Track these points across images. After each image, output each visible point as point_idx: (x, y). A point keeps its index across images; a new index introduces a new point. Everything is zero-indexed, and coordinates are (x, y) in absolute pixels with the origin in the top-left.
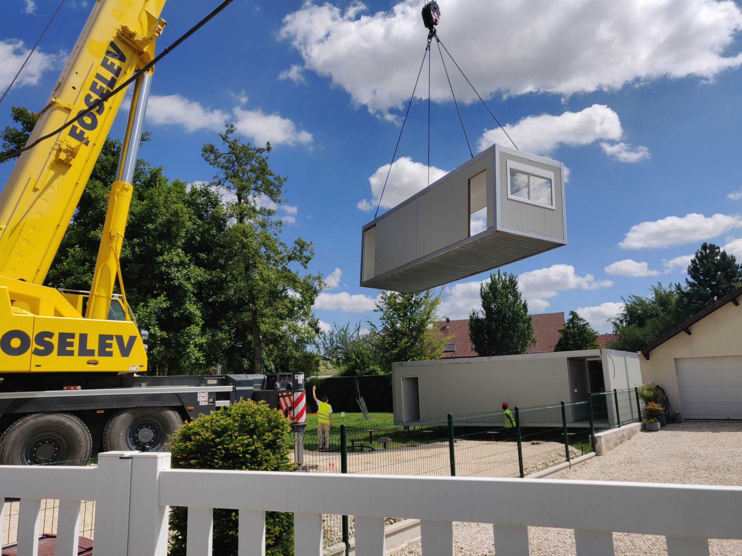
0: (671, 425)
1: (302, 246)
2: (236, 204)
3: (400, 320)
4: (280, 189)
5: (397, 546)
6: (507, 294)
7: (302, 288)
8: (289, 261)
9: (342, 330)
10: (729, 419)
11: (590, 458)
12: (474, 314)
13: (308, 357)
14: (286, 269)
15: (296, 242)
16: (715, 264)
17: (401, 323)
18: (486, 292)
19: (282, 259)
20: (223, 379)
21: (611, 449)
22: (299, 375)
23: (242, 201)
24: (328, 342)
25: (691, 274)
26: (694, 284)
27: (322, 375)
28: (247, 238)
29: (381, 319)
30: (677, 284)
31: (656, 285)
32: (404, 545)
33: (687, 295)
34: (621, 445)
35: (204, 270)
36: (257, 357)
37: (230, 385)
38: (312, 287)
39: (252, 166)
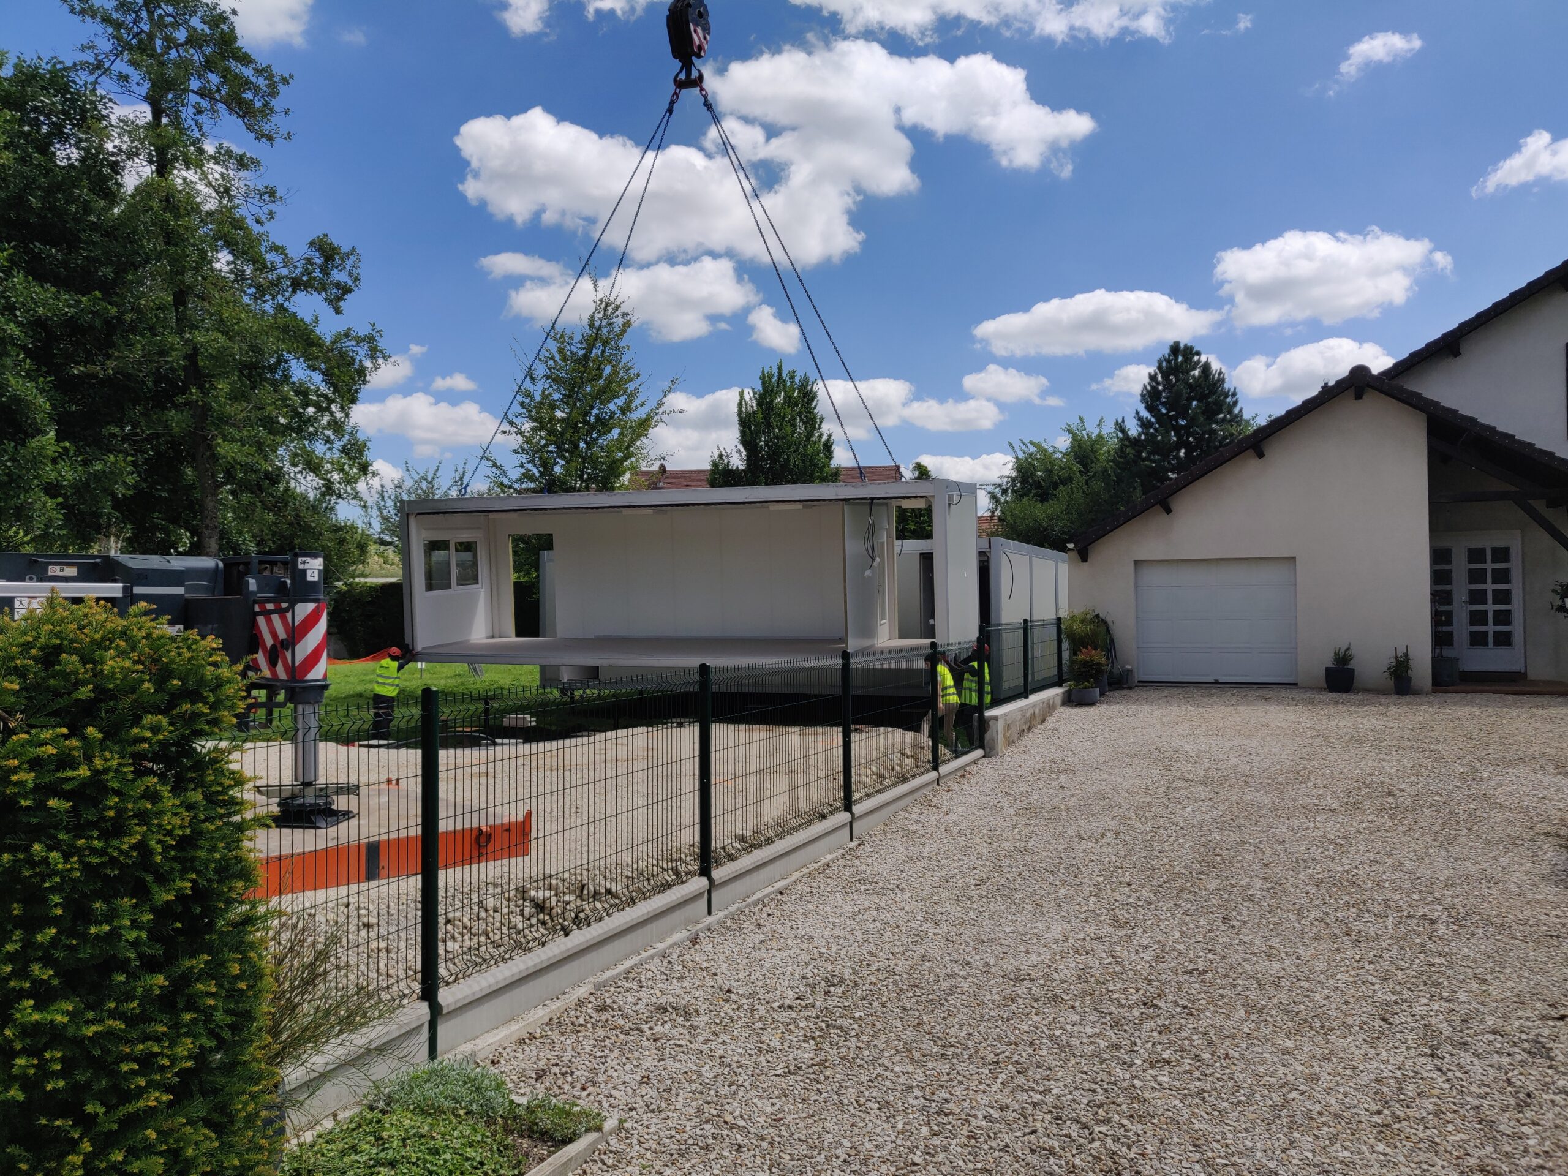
0: (1116, 693)
1: (328, 252)
2: (147, 127)
3: (563, 458)
4: (273, 102)
5: (564, 993)
6: (793, 418)
7: (327, 361)
8: (294, 291)
9: (424, 478)
10: (1216, 682)
11: (975, 762)
12: (721, 456)
13: (341, 529)
14: (286, 310)
15: (312, 244)
16: (1190, 386)
17: (562, 466)
18: (750, 411)
19: (277, 283)
20: (96, 564)
21: (1013, 742)
22: (308, 559)
23: (164, 120)
24: (390, 503)
25: (1147, 402)
26: (1149, 422)
27: (376, 576)
28: (177, 217)
29: (516, 452)
30: (1120, 421)
31: (1074, 422)
32: (583, 991)
33: (1135, 442)
34: (1030, 735)
35: (53, 289)
36: (208, 521)
37: (115, 581)
38: (354, 360)
39: (193, 30)
